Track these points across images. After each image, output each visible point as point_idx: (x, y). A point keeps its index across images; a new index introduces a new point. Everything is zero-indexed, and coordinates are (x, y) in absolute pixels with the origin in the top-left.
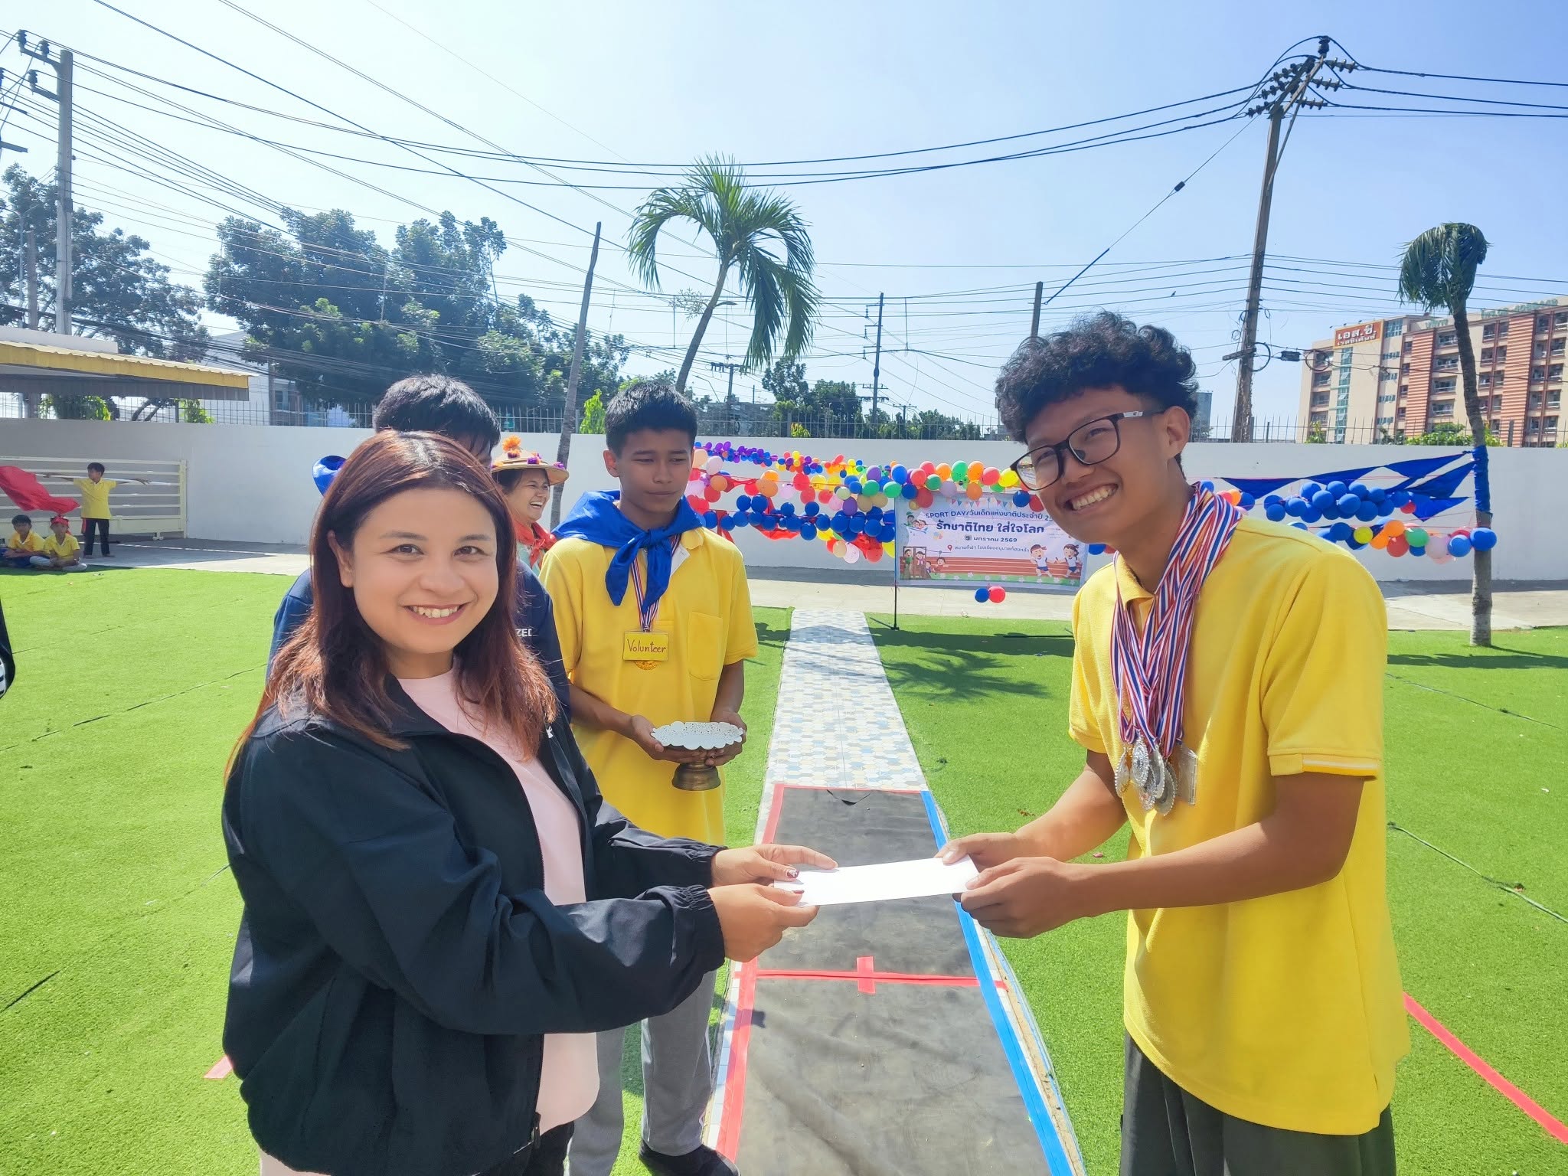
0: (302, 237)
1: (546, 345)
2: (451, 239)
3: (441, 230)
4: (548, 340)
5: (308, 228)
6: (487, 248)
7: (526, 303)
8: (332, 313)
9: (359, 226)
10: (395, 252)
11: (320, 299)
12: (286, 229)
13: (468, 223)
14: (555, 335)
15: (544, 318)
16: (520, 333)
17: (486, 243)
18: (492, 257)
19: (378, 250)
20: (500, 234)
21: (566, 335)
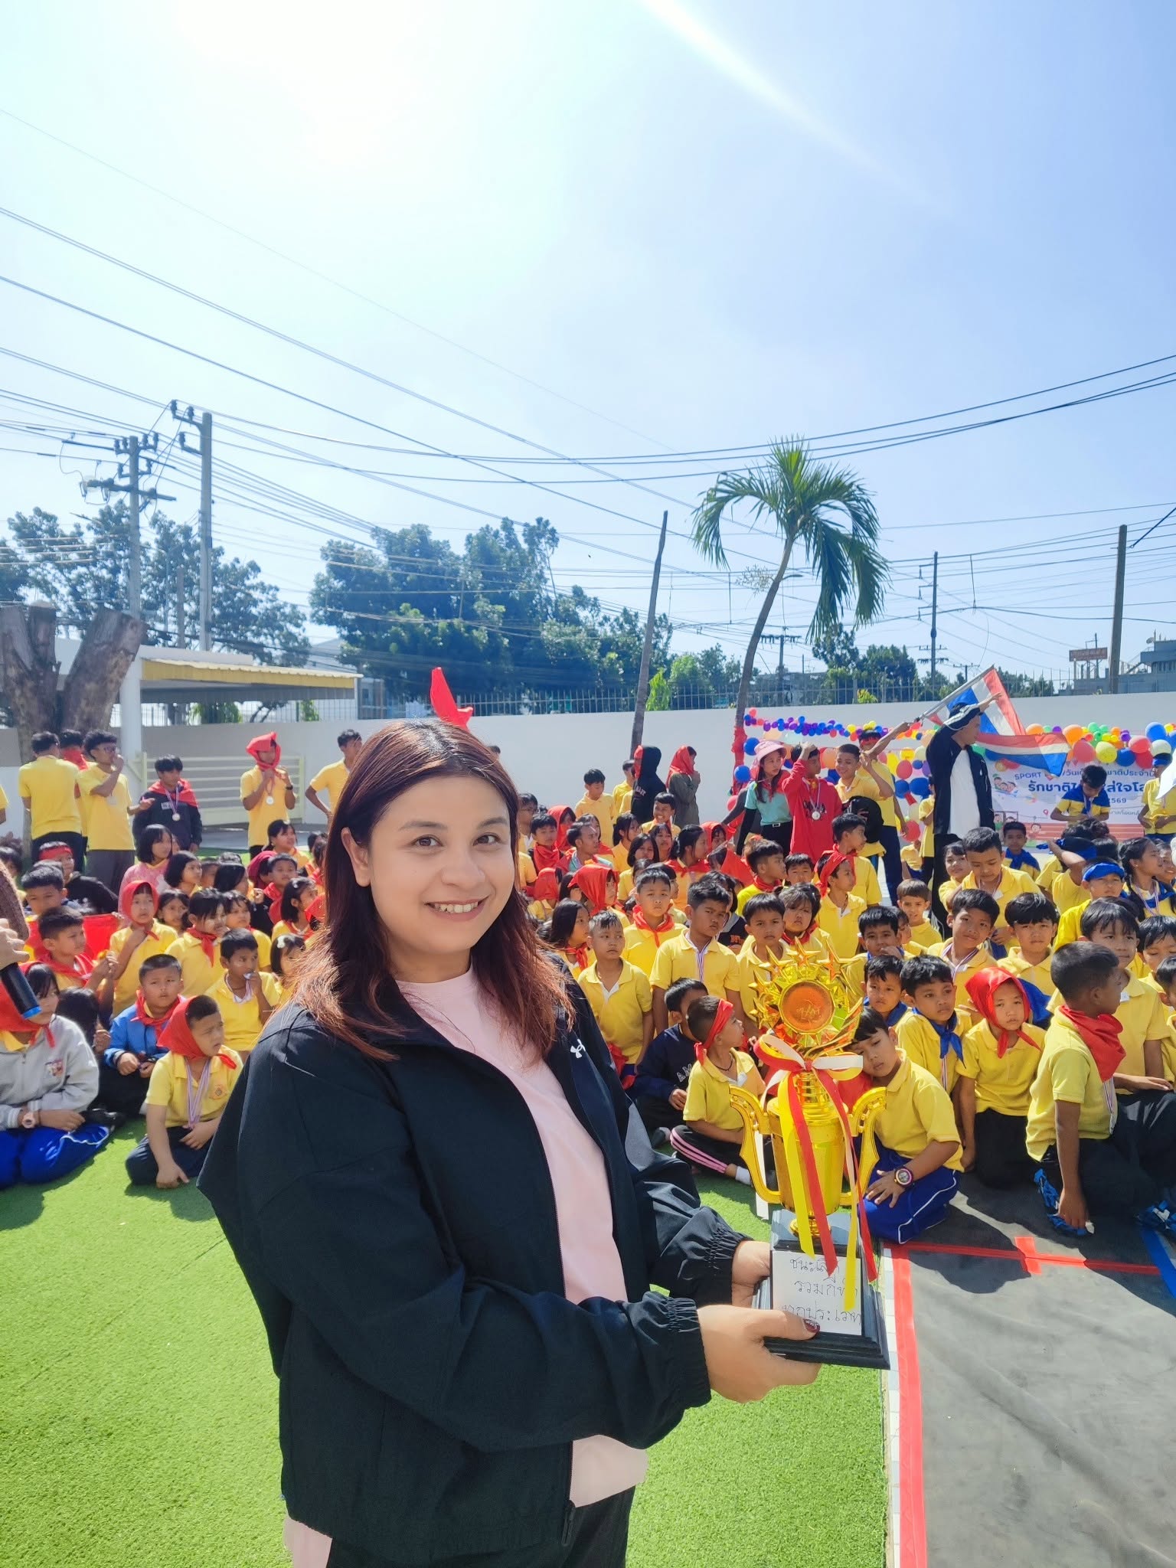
0: (389, 551)
1: (600, 630)
2: (512, 542)
3: (503, 534)
4: (601, 624)
5: (394, 543)
6: (543, 544)
7: (578, 592)
8: (414, 617)
9: (435, 536)
10: (465, 557)
11: (404, 605)
12: (375, 545)
13: (526, 525)
14: (606, 619)
15: (595, 604)
16: (574, 620)
17: (543, 540)
18: (550, 552)
19: (452, 554)
20: (553, 531)
21: (617, 620)
